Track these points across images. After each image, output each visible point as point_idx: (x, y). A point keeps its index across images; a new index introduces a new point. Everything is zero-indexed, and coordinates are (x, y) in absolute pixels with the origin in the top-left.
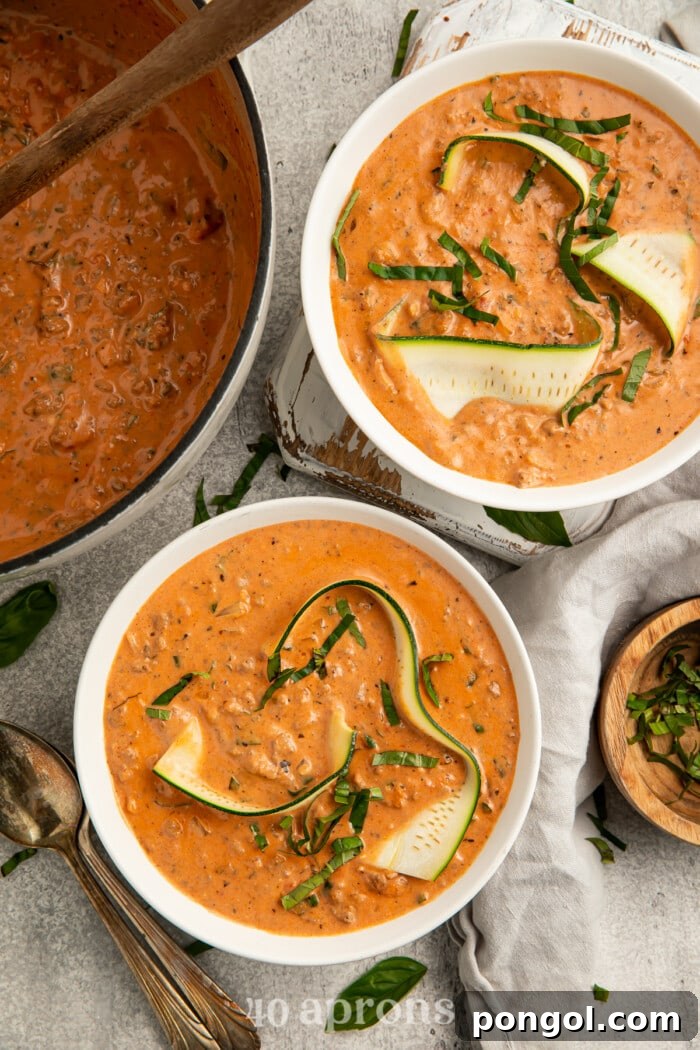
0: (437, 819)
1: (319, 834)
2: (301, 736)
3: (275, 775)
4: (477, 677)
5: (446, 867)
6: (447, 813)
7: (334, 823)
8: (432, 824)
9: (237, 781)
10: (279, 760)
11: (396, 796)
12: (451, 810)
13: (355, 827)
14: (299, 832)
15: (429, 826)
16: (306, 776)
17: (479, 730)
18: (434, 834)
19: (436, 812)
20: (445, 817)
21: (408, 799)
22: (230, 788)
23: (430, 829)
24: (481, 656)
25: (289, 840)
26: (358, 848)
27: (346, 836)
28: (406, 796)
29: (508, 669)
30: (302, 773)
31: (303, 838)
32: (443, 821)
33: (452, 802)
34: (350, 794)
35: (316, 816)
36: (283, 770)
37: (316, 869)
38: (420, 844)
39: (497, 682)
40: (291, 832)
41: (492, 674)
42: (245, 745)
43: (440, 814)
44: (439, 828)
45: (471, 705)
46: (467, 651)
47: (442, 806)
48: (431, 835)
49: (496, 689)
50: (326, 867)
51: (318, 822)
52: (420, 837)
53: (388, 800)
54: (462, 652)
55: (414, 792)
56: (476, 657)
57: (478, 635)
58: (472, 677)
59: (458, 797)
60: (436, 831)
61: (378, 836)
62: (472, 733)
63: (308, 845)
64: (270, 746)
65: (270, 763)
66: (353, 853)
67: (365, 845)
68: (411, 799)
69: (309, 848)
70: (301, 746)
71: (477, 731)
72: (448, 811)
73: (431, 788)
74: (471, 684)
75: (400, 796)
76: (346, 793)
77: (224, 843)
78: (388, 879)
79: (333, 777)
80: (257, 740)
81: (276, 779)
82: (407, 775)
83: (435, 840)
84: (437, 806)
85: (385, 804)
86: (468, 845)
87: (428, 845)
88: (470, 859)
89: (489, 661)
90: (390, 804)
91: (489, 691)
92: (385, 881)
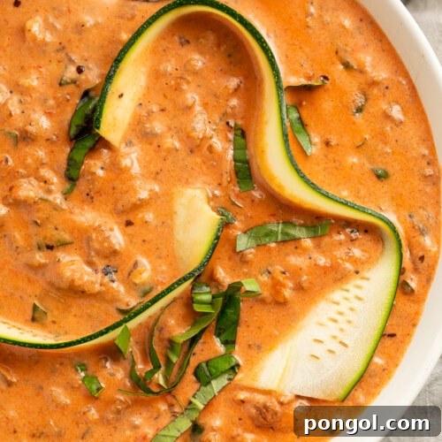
0: (341, 313)
1: (174, 359)
2: (129, 223)
3: (97, 288)
4: (366, 100)
5: (362, 376)
6: (356, 304)
7: (193, 341)
8: (335, 321)
9: (41, 308)
10: (101, 265)
11: (276, 286)
12: (359, 298)
13: (225, 343)
14: (145, 362)
15: (331, 324)
16: (144, 284)
17: (382, 176)
18: (338, 334)
19: (337, 303)
20: (352, 309)
21: (294, 289)
22: (33, 319)
23: (333, 329)
24: (368, 69)
25: (132, 375)
26: (233, 368)
27: (212, 356)
28: (290, 285)
29: (410, 82)
30: (137, 281)
31: (150, 367)
32: (350, 316)
33: (358, 287)
34: (213, 297)
35: (167, 335)
36: (107, 279)
37: (177, 409)
38: (319, 350)
39: (397, 103)
40: (134, 363)
41: (387, 92)
42: (50, 248)
43: (344, 307)
44: (345, 326)
45: (364, 142)
46: (347, 66)
47: (345, 294)
48: (334, 337)
49: (396, 112)
50: (190, 403)
51: (171, 344)
52: (320, 342)
53: (266, 294)
54: (341, 67)
55: (300, 276)
56: (362, 71)
57: (360, 40)
58: (360, 101)
59: (368, 279)
60: (341, 330)
61: (259, 348)
62: (372, 182)
63: (159, 378)
64: (85, 245)
65: (89, 270)
66: (226, 376)
67: (241, 362)
68: (299, 288)
69: (161, 382)
70: (130, 238)
71: (379, 177)
72: (356, 301)
73: (324, 268)
74: (359, 110)
75: (283, 286)
76: (207, 297)
77: (38, 395)
78: (281, 404)
79: (185, 279)
80: (67, 237)
81: (99, 293)
82: (288, 254)
83: (341, 343)
84: (337, 295)
85: (263, 301)
86: (388, 341)
87: (331, 352)
88: (393, 361)
89: (382, 73)
90: (269, 299)
91: (388, 117)
92: (278, 408)
